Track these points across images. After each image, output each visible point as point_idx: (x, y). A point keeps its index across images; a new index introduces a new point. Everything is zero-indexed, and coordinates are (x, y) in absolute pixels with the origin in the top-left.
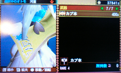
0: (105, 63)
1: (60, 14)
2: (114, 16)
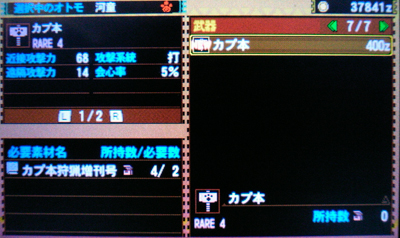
0: (342, 209)
1: (192, 48)
2: (373, 52)
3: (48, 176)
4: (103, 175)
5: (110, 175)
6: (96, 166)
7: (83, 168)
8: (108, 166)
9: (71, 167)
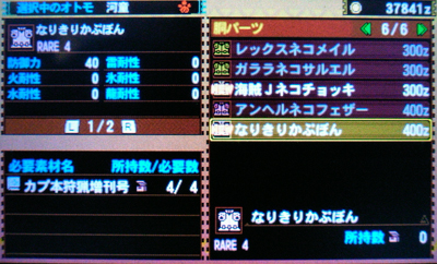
3: (54, 192)
4: (114, 192)
5: (122, 192)
6: (106, 182)
7: (92, 183)
8: (119, 182)
9: (79, 182)
